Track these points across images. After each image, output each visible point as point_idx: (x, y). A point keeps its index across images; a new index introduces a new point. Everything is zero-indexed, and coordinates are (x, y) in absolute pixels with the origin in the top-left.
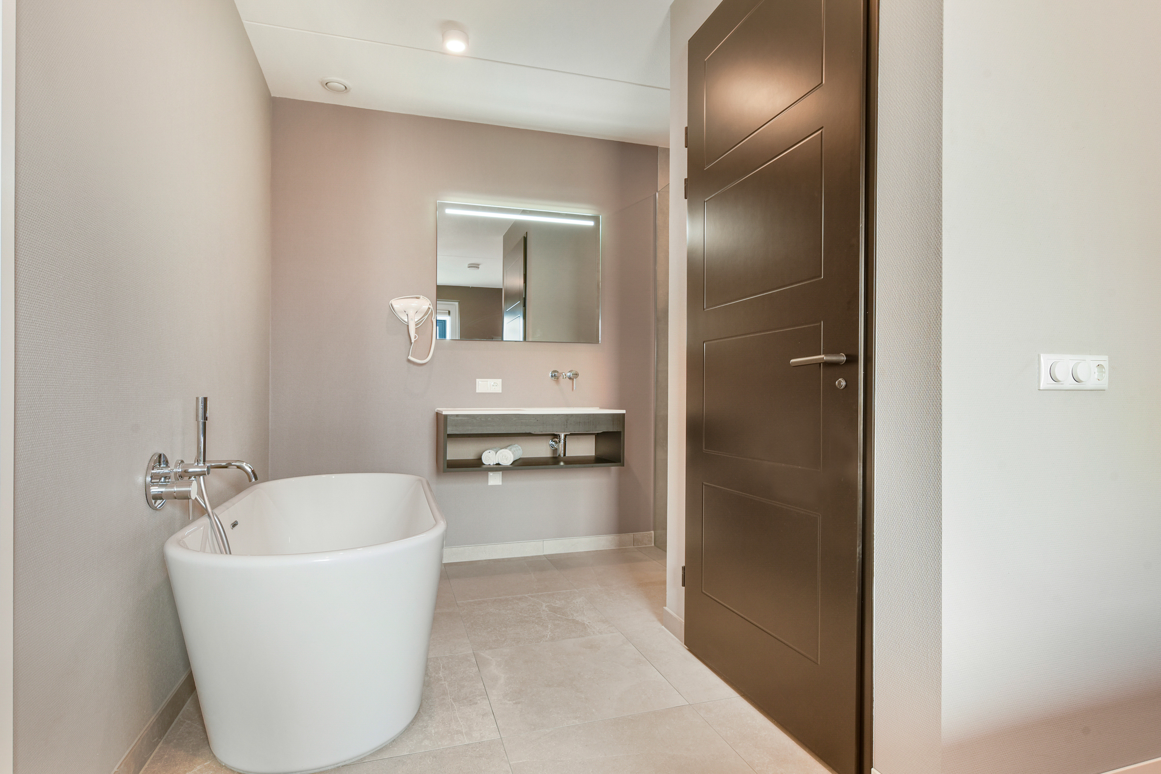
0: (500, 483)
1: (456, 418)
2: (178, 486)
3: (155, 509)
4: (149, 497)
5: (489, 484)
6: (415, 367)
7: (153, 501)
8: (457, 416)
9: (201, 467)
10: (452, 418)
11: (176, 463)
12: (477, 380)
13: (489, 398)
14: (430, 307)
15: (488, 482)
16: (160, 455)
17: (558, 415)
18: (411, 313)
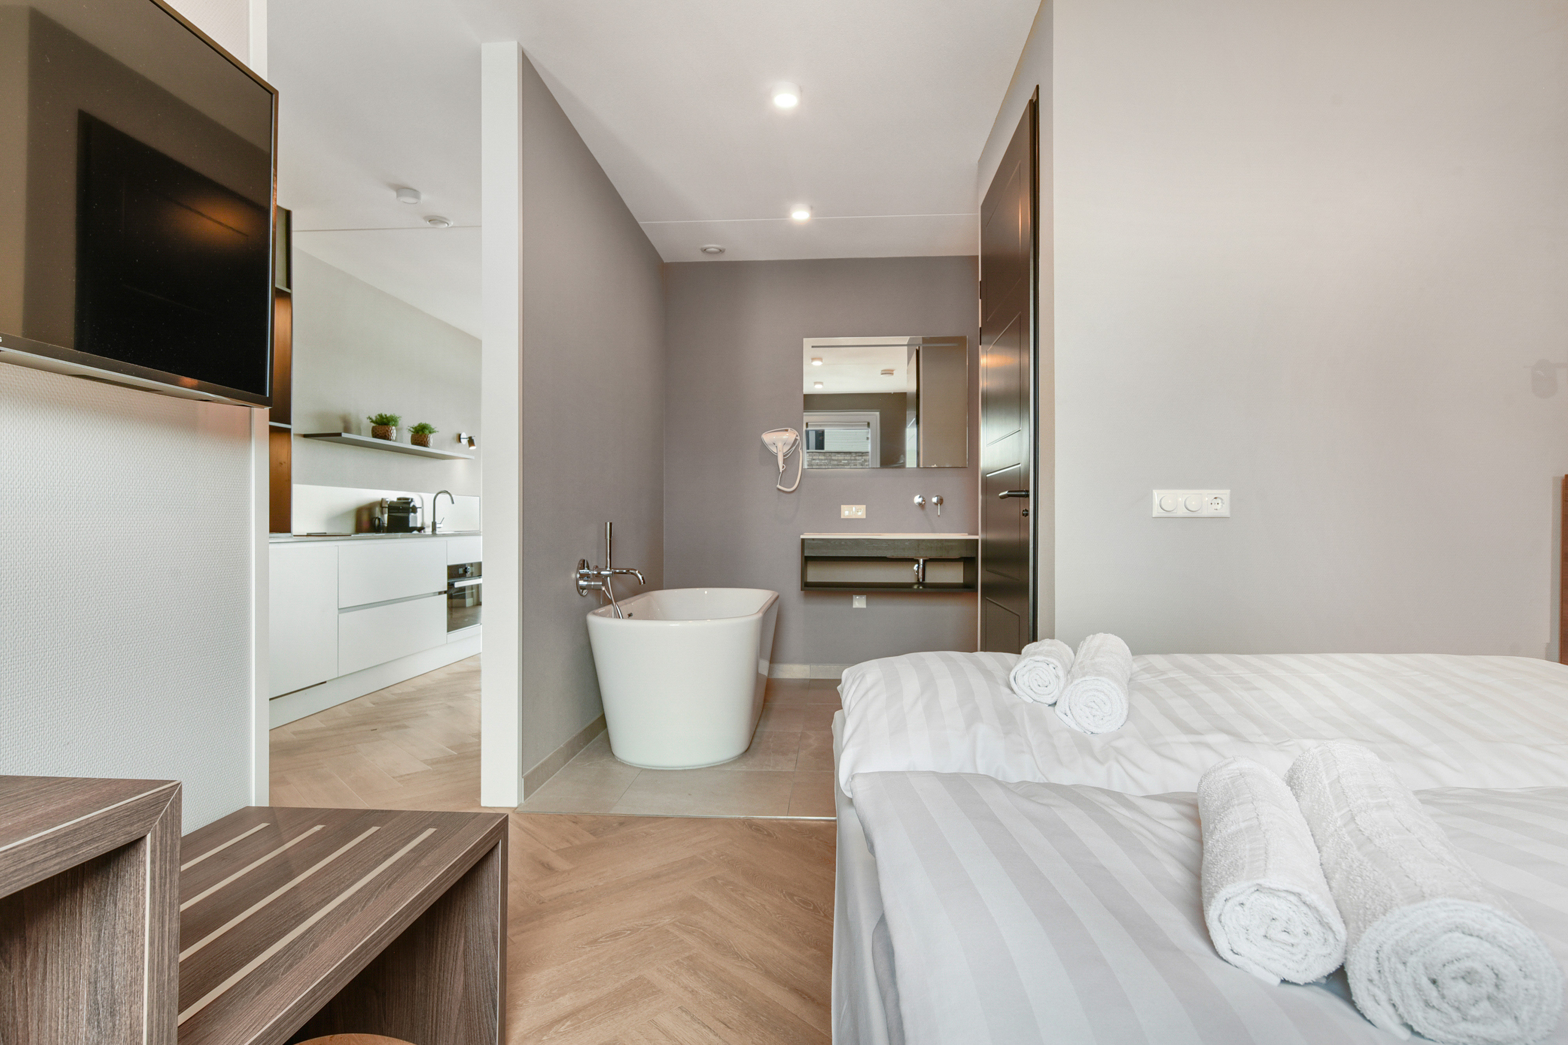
0: (865, 606)
1: (812, 542)
2: (594, 582)
3: (582, 595)
4: (579, 588)
5: (854, 606)
6: (784, 494)
7: (581, 591)
8: (813, 539)
9: (608, 571)
10: (809, 542)
11: (594, 567)
12: (842, 506)
13: (852, 523)
14: (797, 438)
15: (852, 605)
16: (584, 561)
17: (909, 540)
18: (780, 445)
